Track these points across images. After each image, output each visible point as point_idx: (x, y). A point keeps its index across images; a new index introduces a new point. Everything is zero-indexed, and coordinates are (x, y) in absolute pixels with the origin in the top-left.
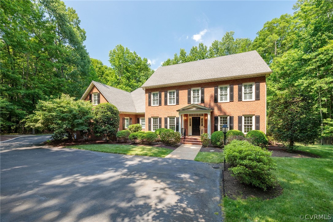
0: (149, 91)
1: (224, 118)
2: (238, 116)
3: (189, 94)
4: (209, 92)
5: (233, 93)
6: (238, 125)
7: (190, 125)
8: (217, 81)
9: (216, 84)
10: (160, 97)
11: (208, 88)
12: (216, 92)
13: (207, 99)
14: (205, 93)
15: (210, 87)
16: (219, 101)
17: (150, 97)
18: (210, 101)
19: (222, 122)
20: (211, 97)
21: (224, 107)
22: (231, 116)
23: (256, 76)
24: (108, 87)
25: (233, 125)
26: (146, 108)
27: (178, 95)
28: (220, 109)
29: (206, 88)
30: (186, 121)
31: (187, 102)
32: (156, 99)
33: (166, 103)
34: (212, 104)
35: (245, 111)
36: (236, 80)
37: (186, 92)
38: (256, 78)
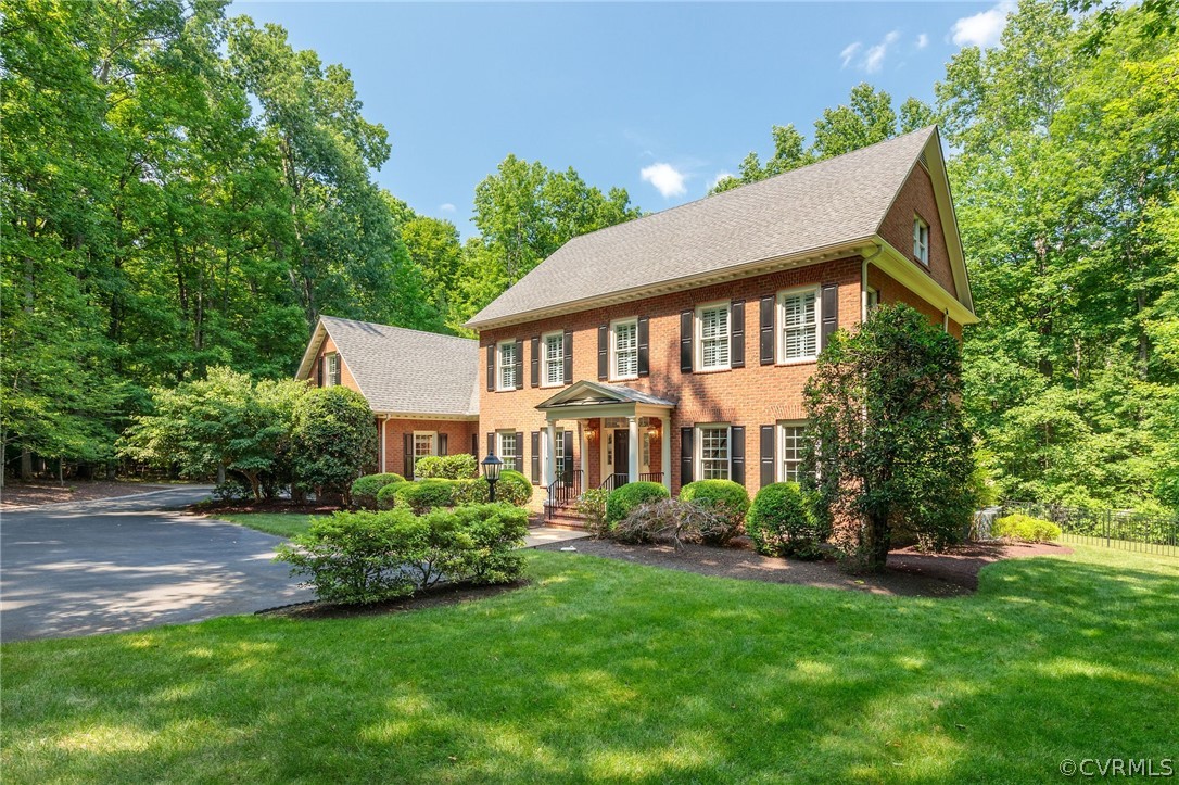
0: (491, 336)
1: (715, 432)
2: (762, 427)
3: (603, 344)
4: (664, 328)
5: (743, 333)
6: (762, 461)
8: (688, 287)
9: (682, 299)
10: (519, 357)
11: (661, 316)
12: (687, 331)
13: (659, 360)
14: (651, 337)
15: (667, 315)
16: (698, 366)
17: (491, 360)
18: (669, 365)
19: (711, 448)
20: (671, 351)
21: (714, 386)
22: (738, 424)
23: (823, 259)
24: (379, 330)
25: (744, 460)
26: (483, 397)
27: (569, 350)
28: (700, 393)
29: (654, 317)
30: (594, 445)
31: (597, 373)
33: (535, 380)
34: (676, 375)
35: (786, 404)
36: (755, 279)
37: (593, 333)
38: (824, 266)
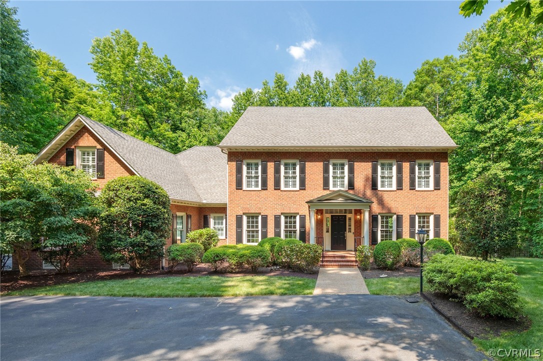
0: (237, 156)
1: (387, 217)
2: (410, 215)
3: (326, 171)
4: (363, 169)
5: (402, 175)
6: (410, 230)
7: (328, 231)
8: (376, 151)
9: (374, 156)
10: (264, 171)
11: (361, 162)
12: (375, 171)
13: (359, 183)
14: (355, 172)
15: (364, 162)
16: (379, 188)
17: (239, 171)
18: (365, 186)
19: (385, 224)
20: (367, 180)
21: (388, 199)
22: (399, 214)
23: (436, 151)
24: (122, 135)
25: (402, 230)
27: (303, 171)
28: (381, 202)
29: (357, 162)
30: (319, 223)
31: (322, 185)
32: (253, 175)
33: (277, 186)
34: (369, 193)
35: (420, 206)
36: (407, 153)
37: (320, 165)
38: (435, 153)
